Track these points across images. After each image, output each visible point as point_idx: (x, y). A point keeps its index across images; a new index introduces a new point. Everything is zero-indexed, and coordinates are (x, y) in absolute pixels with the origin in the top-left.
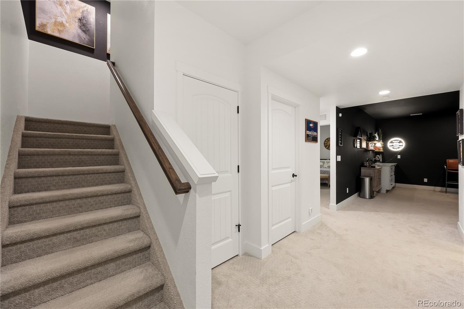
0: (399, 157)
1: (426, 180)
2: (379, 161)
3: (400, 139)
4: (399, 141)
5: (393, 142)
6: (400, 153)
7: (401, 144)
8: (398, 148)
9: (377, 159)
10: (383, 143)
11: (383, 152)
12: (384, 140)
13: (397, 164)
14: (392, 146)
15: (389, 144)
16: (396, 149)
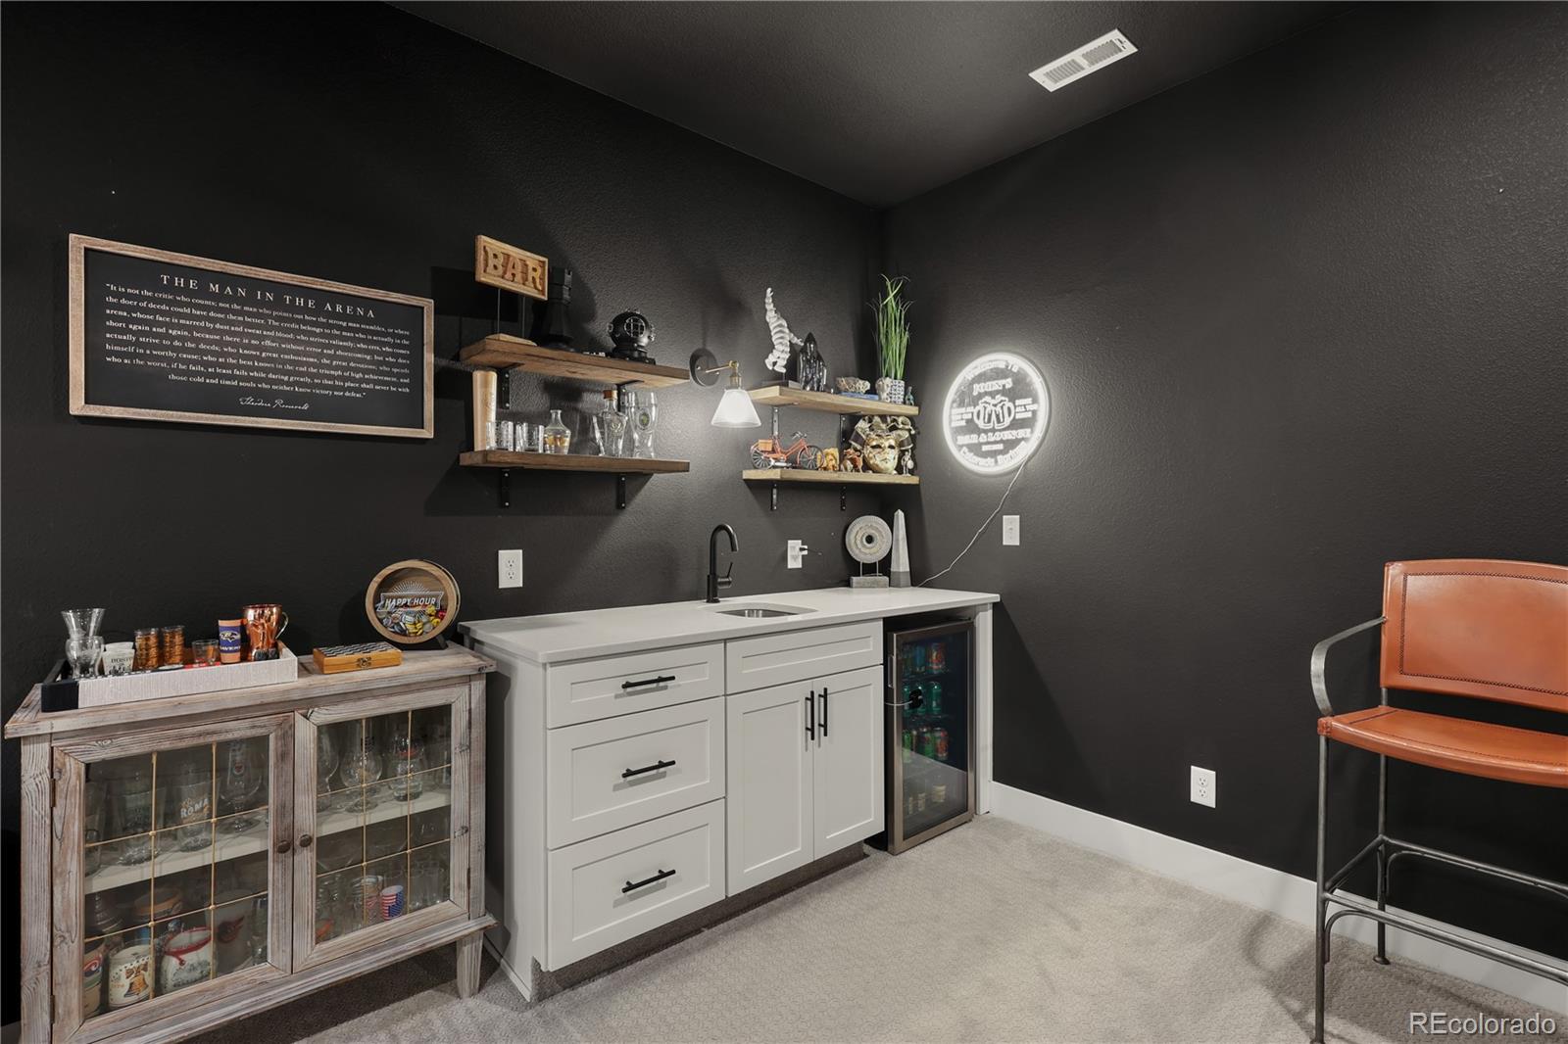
0: (1011, 532)
1: (1203, 785)
2: (883, 566)
3: (1016, 362)
4: (1008, 383)
5: (978, 388)
6: (1017, 495)
7: (1022, 408)
8: (1011, 445)
9: (864, 554)
10: (914, 410)
11: (916, 487)
12: (921, 378)
13: (996, 597)
14: (971, 427)
15: (951, 416)
16: (993, 454)
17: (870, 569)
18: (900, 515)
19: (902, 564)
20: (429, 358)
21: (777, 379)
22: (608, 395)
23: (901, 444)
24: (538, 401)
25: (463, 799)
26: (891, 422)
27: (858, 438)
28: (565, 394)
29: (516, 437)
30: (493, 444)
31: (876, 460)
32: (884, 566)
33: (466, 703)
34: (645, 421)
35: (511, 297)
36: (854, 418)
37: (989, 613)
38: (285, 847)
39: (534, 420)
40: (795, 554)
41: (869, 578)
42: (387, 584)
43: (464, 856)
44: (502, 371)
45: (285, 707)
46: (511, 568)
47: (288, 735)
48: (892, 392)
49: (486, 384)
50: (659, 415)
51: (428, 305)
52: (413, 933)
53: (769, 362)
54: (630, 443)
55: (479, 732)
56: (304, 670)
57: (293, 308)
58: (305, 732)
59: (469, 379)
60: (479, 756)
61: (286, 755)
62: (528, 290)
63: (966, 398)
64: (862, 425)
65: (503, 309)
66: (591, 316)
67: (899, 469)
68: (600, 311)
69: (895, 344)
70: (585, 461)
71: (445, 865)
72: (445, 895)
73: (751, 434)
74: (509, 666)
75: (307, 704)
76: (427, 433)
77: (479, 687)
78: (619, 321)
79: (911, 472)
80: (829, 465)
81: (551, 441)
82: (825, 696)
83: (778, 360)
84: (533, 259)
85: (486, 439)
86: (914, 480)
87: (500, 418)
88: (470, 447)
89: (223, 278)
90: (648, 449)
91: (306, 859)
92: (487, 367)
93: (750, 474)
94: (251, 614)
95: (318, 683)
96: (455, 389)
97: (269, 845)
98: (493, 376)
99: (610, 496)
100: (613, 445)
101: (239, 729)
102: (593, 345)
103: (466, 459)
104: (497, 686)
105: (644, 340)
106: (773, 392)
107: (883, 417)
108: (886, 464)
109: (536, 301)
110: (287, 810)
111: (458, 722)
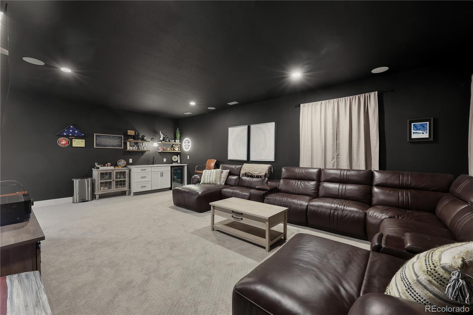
0: (188, 157)
3: (188, 139)
4: (188, 141)
6: (189, 154)
7: (189, 144)
8: (188, 148)
9: (174, 160)
10: (180, 143)
11: (181, 152)
12: (181, 140)
13: (187, 165)
14: (185, 146)
15: (183, 144)
16: (187, 149)
17: (175, 162)
18: (179, 156)
19: (179, 161)
20: (123, 141)
21: (161, 141)
22: (141, 143)
23: (178, 147)
24: (134, 144)
25: (127, 179)
26: (177, 145)
27: (173, 147)
28: (136, 144)
29: (131, 148)
30: (129, 149)
31: (175, 149)
32: (177, 162)
33: (127, 171)
34: (145, 146)
35: (131, 135)
36: (173, 144)
37: (186, 166)
38: (113, 181)
39: (133, 146)
40: (165, 160)
41: (175, 163)
42: (119, 162)
43: (127, 184)
44: (130, 142)
45: (113, 170)
46: (131, 161)
47: (113, 172)
48: (178, 141)
49: (128, 143)
50: (147, 145)
51: (123, 136)
52: (123, 189)
53: (160, 139)
54: (144, 148)
55: (128, 174)
56: (114, 168)
57: (111, 138)
58: (115, 172)
59: (127, 143)
60: (128, 176)
61: (113, 174)
62: (133, 134)
63: (185, 143)
64: (174, 145)
65: (130, 136)
66: (139, 135)
67: (179, 150)
68: (140, 135)
69: (178, 136)
70: (138, 150)
71: (125, 185)
72: (125, 187)
73: (158, 147)
74: (131, 169)
75: (115, 170)
76: (123, 148)
77: (128, 170)
78: (142, 136)
79: (180, 151)
80: (169, 150)
81: (135, 148)
82: (163, 173)
83: (161, 139)
84: (133, 131)
85: (128, 149)
86: (180, 152)
87: (130, 146)
88: (127, 149)
89: (105, 136)
90: (145, 149)
91: (115, 182)
92: (128, 142)
93: (158, 151)
94: (108, 164)
95: (116, 169)
96: (125, 144)
97: (112, 180)
98: (129, 142)
99: (142, 153)
100: (141, 149)
101: (110, 171)
102: (140, 139)
103: (126, 150)
104: (130, 171)
105: (145, 138)
106: (160, 142)
107: (176, 144)
108: (177, 150)
109: (133, 135)
110: (113, 178)
111: (126, 173)
